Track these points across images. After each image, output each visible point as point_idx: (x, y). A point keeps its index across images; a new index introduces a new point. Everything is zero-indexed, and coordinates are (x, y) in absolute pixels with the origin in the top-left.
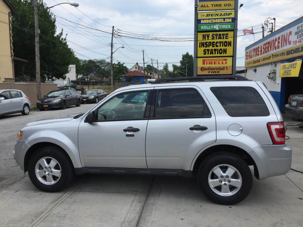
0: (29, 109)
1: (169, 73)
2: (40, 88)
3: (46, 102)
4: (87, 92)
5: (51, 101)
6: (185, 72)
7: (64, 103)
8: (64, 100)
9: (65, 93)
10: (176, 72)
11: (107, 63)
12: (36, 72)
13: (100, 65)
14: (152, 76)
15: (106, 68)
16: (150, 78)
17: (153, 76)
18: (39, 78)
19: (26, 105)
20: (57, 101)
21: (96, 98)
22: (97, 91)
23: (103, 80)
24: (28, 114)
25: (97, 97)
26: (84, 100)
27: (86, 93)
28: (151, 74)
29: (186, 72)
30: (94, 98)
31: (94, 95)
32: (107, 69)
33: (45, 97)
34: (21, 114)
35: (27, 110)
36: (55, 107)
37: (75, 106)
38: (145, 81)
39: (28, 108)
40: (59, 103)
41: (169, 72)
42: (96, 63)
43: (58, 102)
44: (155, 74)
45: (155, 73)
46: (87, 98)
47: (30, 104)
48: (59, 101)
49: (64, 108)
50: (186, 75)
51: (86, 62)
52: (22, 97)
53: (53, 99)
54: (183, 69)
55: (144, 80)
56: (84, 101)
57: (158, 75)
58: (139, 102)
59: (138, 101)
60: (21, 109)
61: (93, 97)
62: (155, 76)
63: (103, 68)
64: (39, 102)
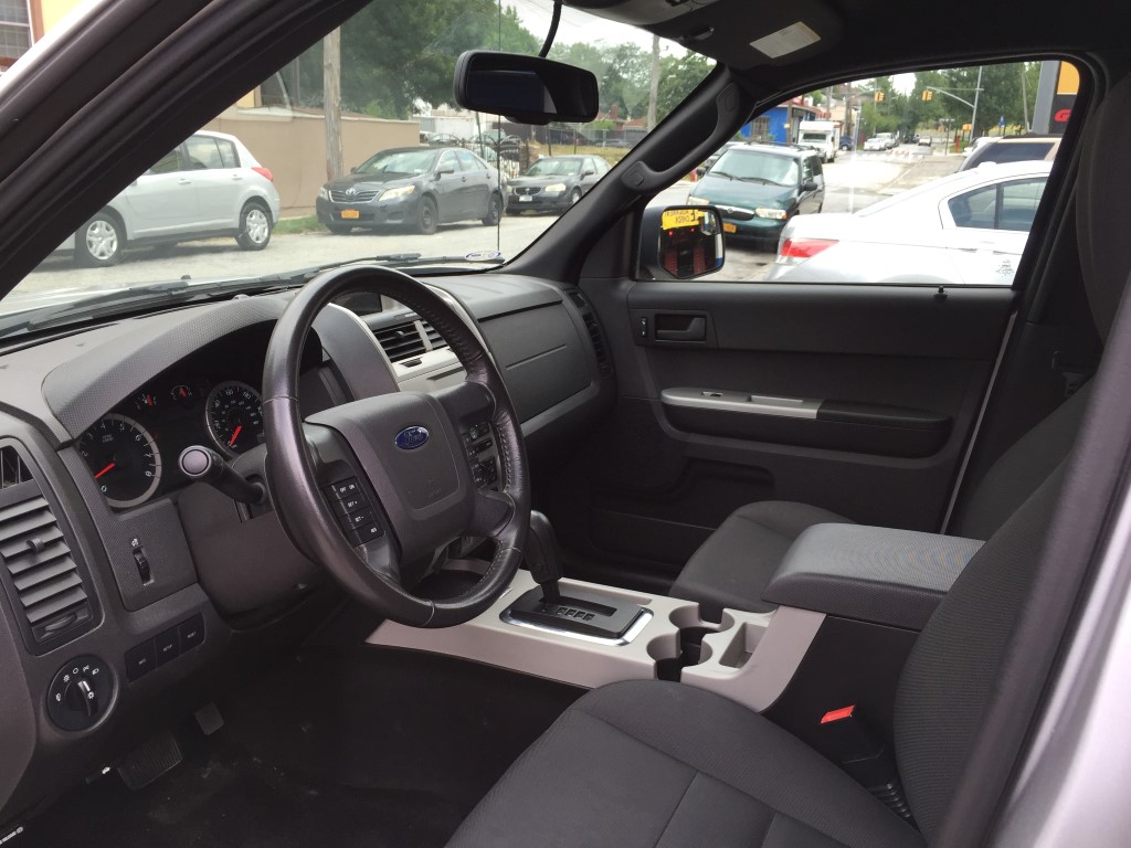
0: (271, 225)
1: (894, 101)
2: (339, 133)
3: (351, 198)
4: (540, 165)
5: (370, 195)
6: (971, 97)
7: (426, 204)
8: (428, 194)
9: (435, 160)
10: (927, 96)
11: (642, 56)
12: (325, 63)
13: (614, 62)
14: (821, 108)
15: (637, 77)
16: (812, 117)
17: (824, 110)
18: (336, 92)
19: (256, 203)
20: (395, 193)
21: (572, 194)
22: (578, 164)
23: (622, 124)
24: (262, 247)
25: (577, 188)
26: (522, 199)
27: (536, 169)
28: (815, 104)
29: (973, 95)
30: (562, 194)
31: (564, 178)
32: (641, 81)
33: (356, 176)
34: (232, 242)
35: (257, 227)
36: (389, 222)
37: (480, 222)
38: (789, 129)
39: (264, 219)
40: (405, 202)
41: (893, 94)
42: (600, 57)
43: (402, 199)
44: (833, 102)
45: (833, 97)
46: (534, 190)
47: (273, 202)
48: (405, 194)
49: (426, 226)
50: (971, 110)
51: (562, 52)
52: (238, 165)
53: (381, 183)
54: (959, 84)
55: (787, 126)
56: (523, 203)
57: (849, 106)
58: (756, 215)
59: (754, 209)
60: (233, 221)
61: (560, 188)
62: (831, 111)
63: (625, 76)
64: (327, 195)
